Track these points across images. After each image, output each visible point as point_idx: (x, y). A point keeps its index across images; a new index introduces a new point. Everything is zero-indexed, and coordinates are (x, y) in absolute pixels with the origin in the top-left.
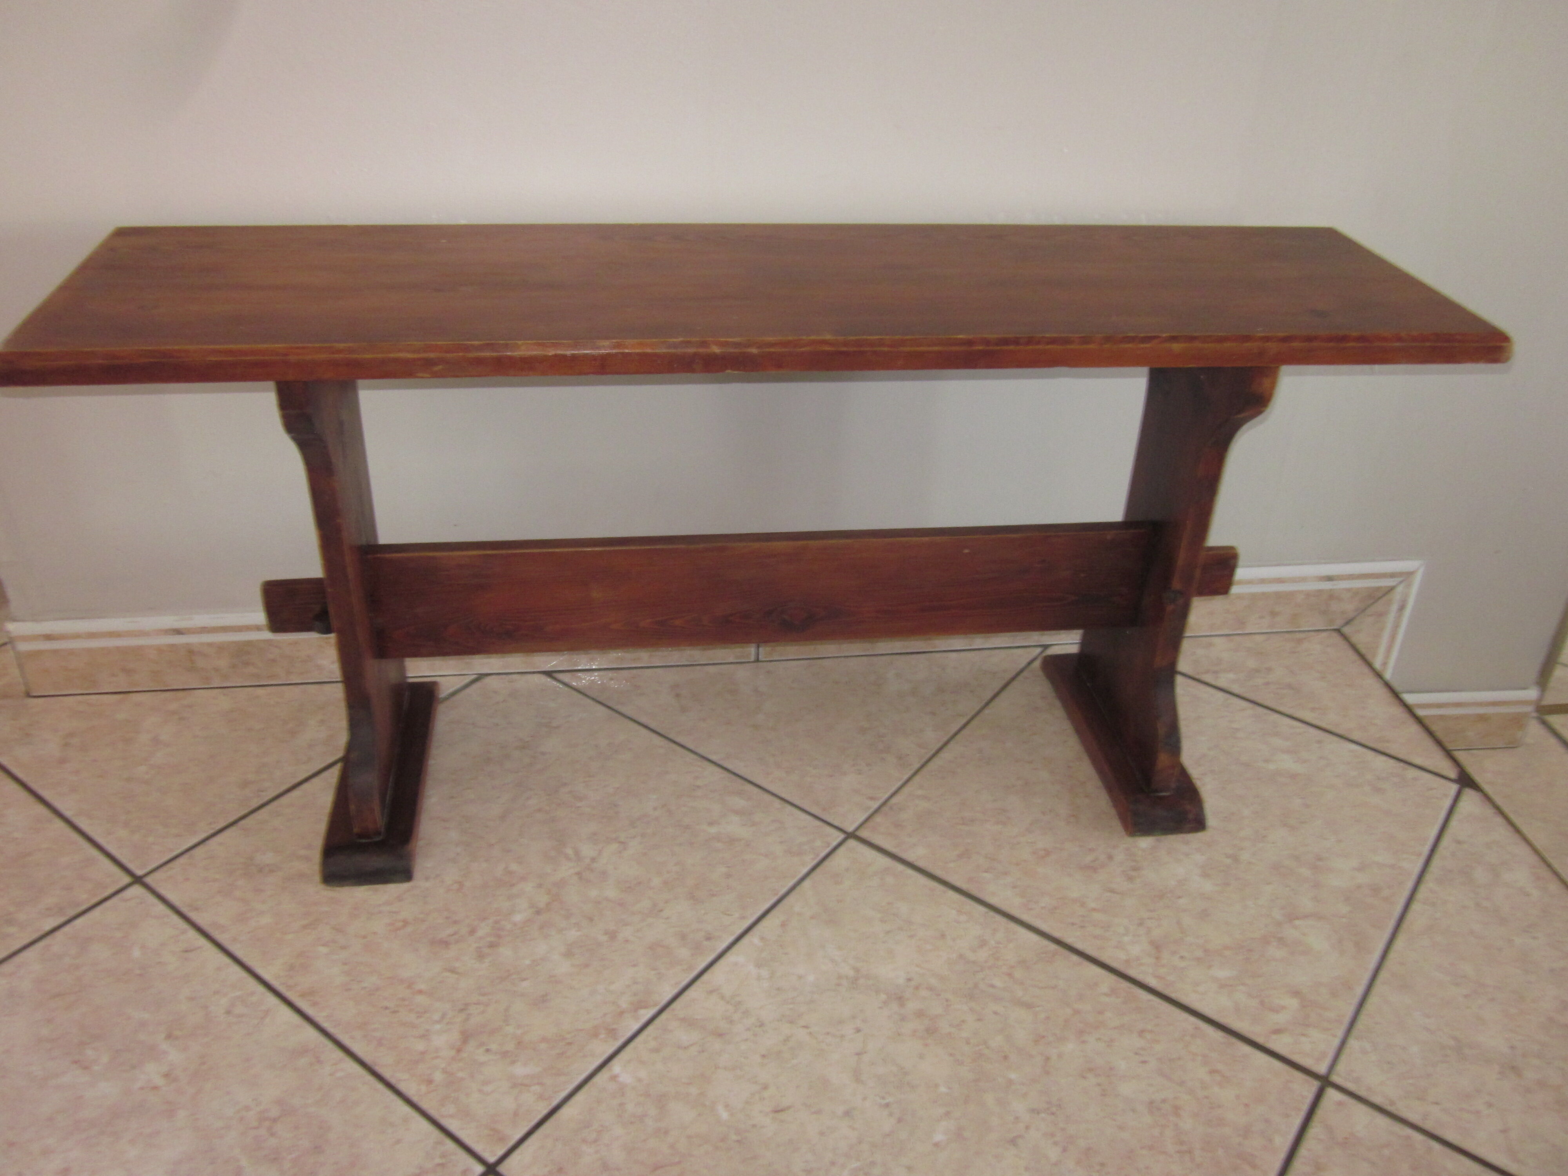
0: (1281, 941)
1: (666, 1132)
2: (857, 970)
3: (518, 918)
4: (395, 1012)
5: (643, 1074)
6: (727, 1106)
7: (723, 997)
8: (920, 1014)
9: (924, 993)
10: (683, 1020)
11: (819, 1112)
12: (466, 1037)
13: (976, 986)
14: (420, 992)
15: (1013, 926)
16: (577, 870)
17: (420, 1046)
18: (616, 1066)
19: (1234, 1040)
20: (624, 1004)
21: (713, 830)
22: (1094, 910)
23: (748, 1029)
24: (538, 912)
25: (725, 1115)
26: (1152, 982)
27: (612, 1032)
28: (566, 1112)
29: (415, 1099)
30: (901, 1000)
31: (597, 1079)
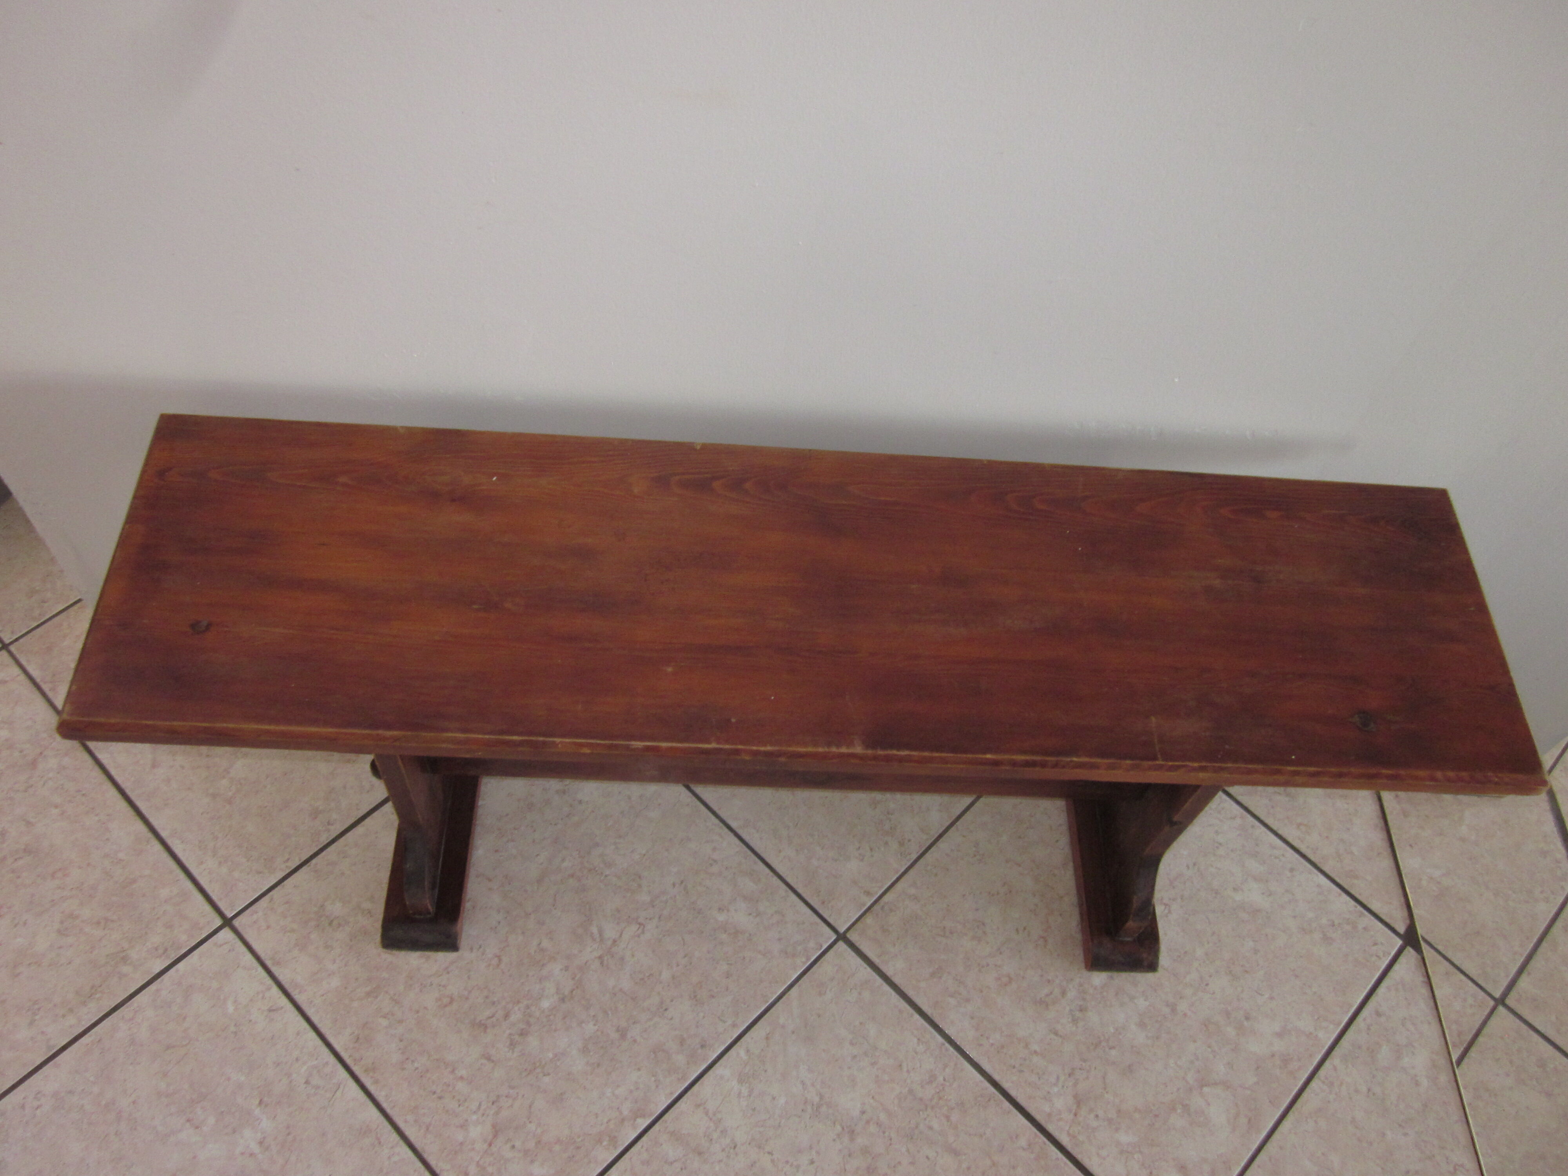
0: (1186, 1108)
2: (821, 1097)
3: (546, 1004)
4: (440, 1097)
7: (707, 1113)
9: (873, 1128)
10: (672, 1133)
12: (496, 1131)
13: (917, 1126)
14: (462, 1078)
16: (600, 953)
20: (625, 1110)
21: (722, 918)
22: (1035, 1052)
23: (723, 1150)
24: (563, 1000)
26: (1066, 1141)
27: (613, 1140)
30: (852, 1134)
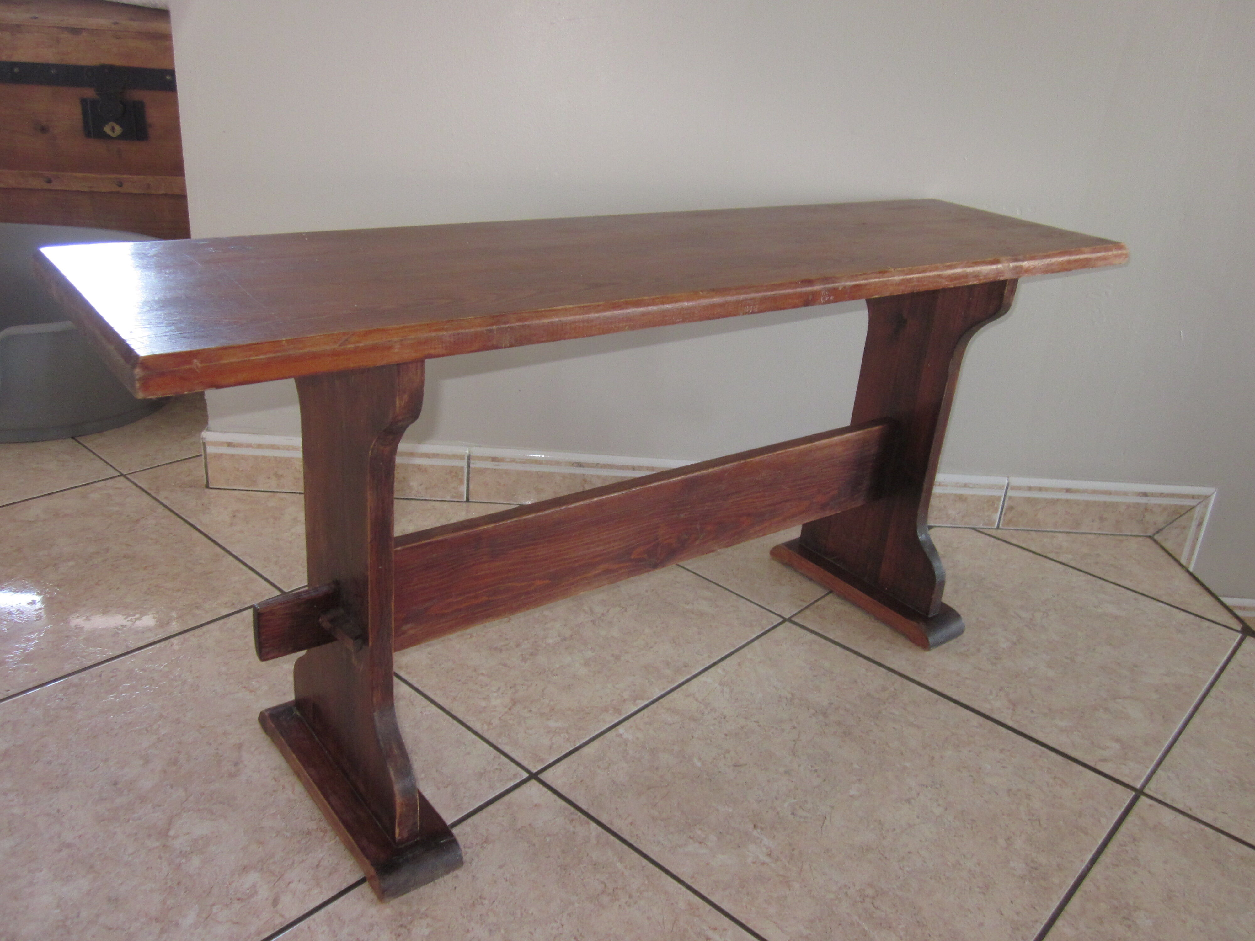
0: (1106, 710)
1: (657, 769)
2: (793, 695)
3: (550, 641)
4: (465, 683)
5: (640, 735)
6: (700, 759)
7: (697, 700)
8: (839, 723)
9: (842, 712)
10: (669, 709)
11: (766, 769)
12: (514, 702)
13: (880, 712)
14: (483, 674)
15: (906, 681)
16: (592, 619)
17: (483, 704)
18: (621, 729)
19: (1070, 762)
20: (626, 695)
21: (688, 607)
22: (967, 678)
23: (715, 719)
24: (565, 639)
25: (699, 764)
26: (1010, 723)
27: (618, 711)
28: (586, 750)
29: (480, 732)
30: (825, 714)
31: (609, 735)
